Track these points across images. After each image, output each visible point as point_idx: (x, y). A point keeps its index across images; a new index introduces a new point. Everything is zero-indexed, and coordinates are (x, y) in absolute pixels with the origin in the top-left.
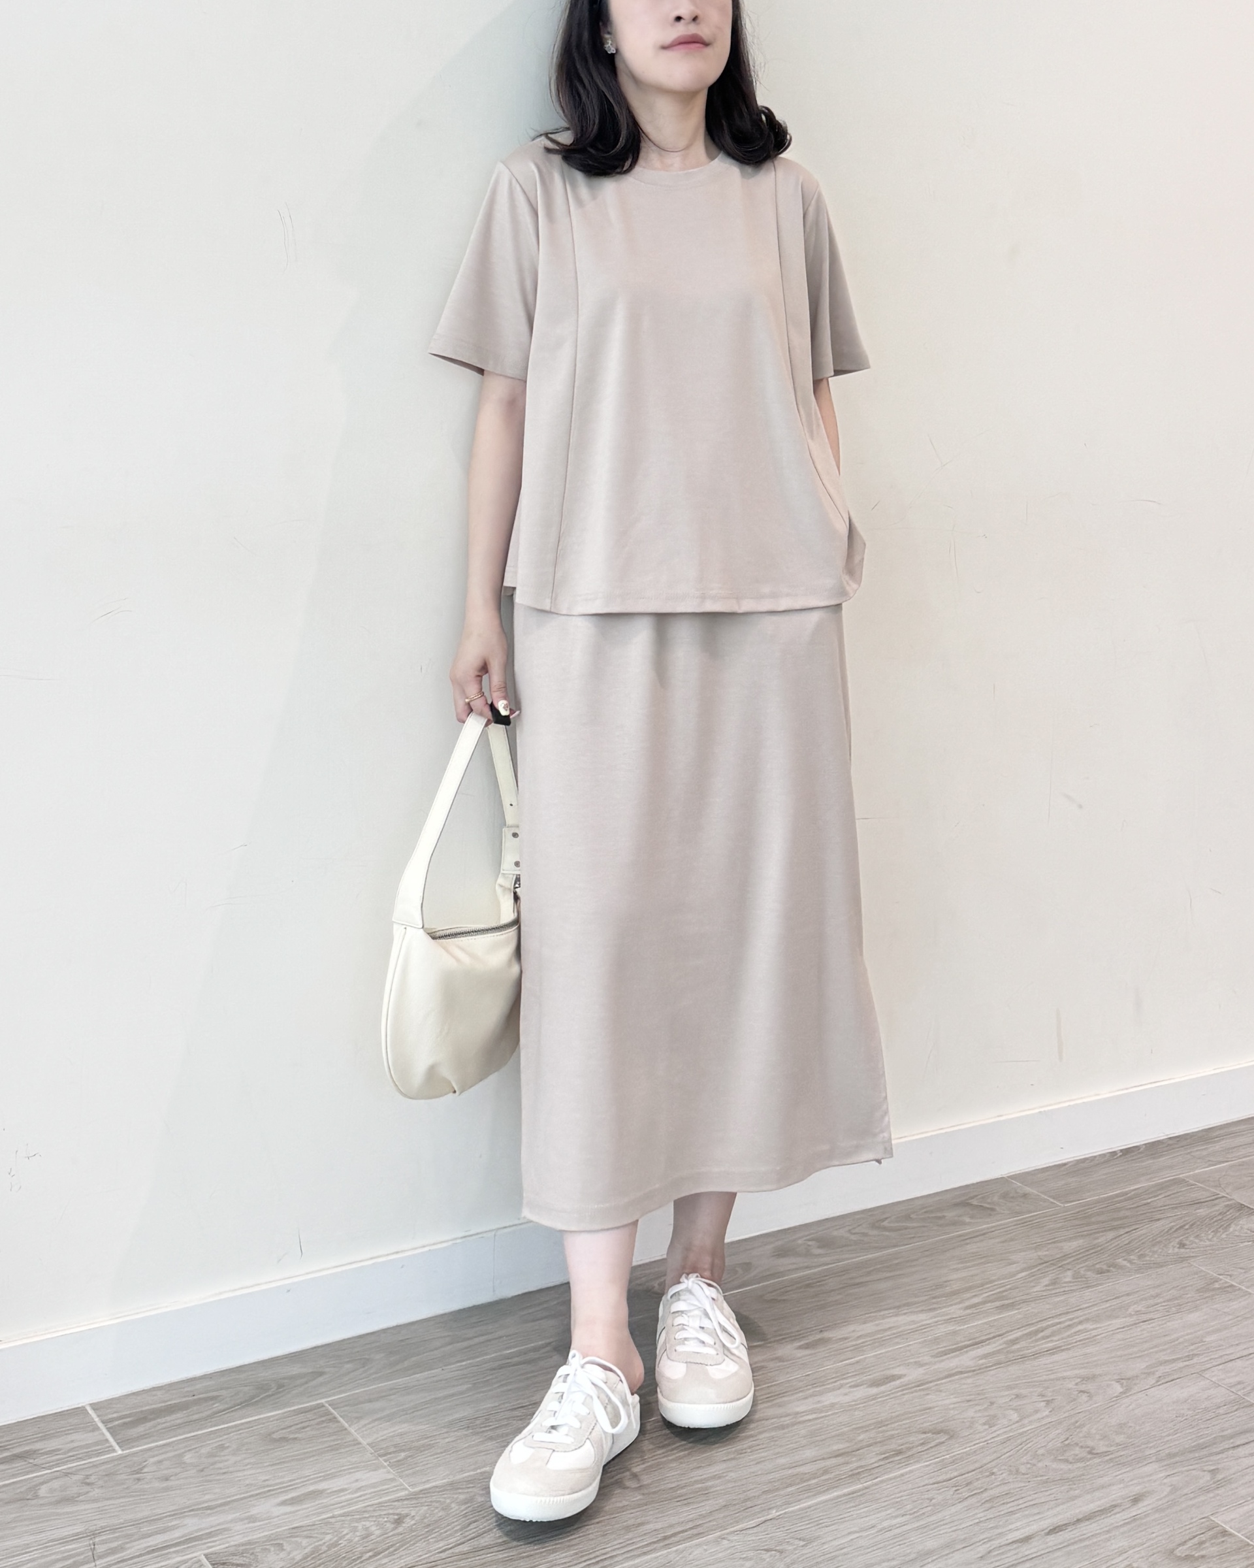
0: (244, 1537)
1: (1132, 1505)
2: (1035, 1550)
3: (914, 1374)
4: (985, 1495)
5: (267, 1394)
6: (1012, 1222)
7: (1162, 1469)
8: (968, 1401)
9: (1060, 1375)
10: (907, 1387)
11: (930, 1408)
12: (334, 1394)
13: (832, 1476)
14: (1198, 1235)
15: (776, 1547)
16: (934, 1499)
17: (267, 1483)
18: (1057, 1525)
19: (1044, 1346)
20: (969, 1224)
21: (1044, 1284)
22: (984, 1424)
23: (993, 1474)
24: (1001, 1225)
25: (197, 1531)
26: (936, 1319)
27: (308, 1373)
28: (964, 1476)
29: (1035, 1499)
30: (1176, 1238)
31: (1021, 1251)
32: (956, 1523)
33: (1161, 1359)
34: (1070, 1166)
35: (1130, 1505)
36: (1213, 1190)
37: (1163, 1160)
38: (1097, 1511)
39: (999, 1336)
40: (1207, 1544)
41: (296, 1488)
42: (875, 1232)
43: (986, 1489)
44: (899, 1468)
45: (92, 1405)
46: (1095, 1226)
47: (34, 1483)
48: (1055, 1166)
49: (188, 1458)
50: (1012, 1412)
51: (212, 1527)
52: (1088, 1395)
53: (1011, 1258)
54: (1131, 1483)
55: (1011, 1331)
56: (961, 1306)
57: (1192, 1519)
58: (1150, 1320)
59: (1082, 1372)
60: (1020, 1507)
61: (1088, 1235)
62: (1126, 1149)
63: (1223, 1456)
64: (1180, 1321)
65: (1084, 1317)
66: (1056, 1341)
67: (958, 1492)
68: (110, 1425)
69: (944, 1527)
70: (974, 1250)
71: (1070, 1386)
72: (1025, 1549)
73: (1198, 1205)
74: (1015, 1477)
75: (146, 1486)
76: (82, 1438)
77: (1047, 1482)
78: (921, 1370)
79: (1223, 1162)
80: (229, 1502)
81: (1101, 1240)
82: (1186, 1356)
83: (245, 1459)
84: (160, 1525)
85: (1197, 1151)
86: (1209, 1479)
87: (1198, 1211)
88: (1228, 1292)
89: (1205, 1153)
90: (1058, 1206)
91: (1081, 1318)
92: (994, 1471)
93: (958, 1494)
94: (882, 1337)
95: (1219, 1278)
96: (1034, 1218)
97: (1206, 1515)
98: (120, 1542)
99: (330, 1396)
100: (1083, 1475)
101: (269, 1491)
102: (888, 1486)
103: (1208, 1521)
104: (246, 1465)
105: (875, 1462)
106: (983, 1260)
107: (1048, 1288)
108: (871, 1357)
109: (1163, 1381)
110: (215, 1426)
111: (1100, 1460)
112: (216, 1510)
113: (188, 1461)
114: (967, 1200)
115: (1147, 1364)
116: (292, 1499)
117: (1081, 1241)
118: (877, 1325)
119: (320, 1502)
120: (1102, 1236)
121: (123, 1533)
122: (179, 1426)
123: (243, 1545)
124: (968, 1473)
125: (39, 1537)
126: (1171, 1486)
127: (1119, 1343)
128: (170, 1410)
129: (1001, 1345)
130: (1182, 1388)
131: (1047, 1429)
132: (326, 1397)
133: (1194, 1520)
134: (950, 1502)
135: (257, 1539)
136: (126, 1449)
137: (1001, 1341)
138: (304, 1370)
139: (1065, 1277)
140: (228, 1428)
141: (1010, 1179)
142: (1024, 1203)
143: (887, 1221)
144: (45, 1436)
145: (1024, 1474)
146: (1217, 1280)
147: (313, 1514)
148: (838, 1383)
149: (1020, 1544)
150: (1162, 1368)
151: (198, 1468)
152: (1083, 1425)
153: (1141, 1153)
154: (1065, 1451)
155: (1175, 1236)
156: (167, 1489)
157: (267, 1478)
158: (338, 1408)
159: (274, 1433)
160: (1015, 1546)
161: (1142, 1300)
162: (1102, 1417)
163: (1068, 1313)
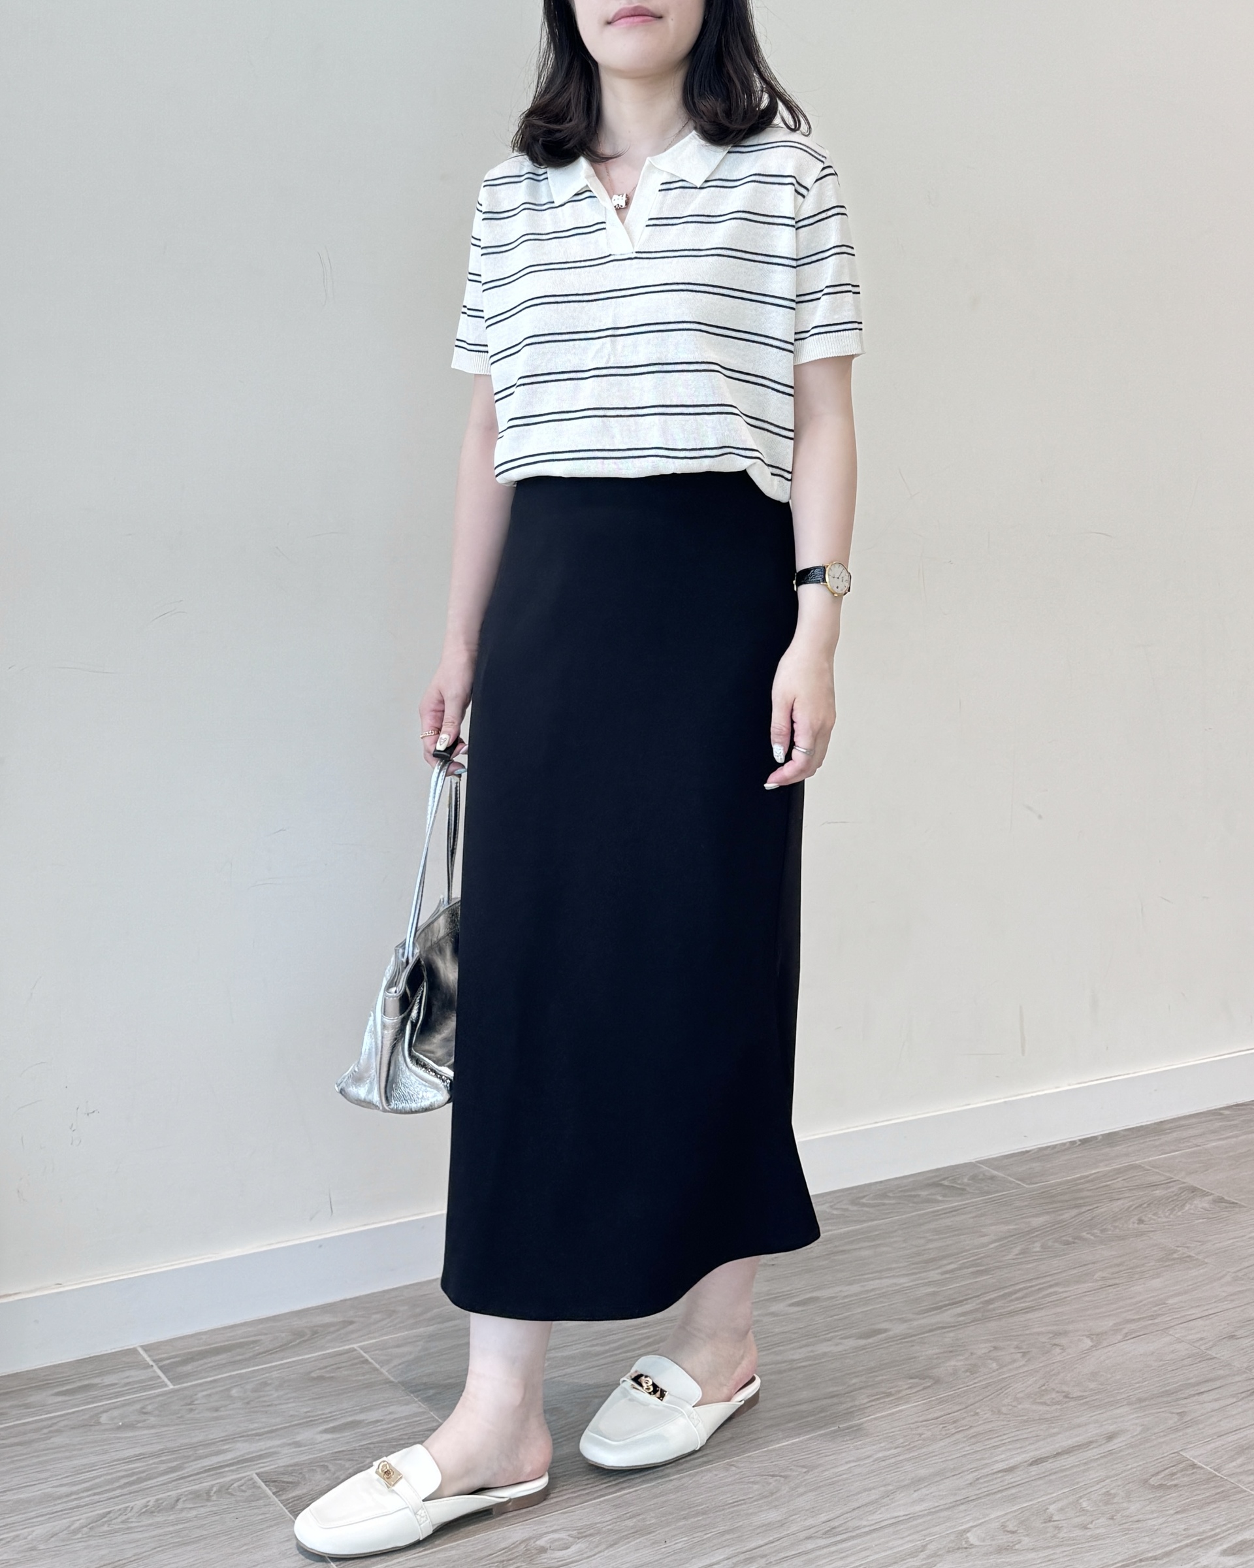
0: (291, 1459)
1: (1107, 1442)
2: (1019, 1478)
3: (899, 1329)
4: (972, 1431)
5: (303, 1339)
6: (981, 1201)
7: (1132, 1411)
8: (951, 1352)
9: (1035, 1330)
10: (893, 1339)
11: (915, 1357)
12: (364, 1341)
13: (828, 1413)
14: (1156, 1213)
15: (780, 1472)
16: (922, 1434)
17: (309, 1414)
18: (1039, 1457)
19: (1018, 1306)
20: (941, 1201)
21: (1015, 1253)
22: (967, 1371)
23: (977, 1414)
24: (973, 1202)
25: (249, 1453)
26: (917, 1282)
27: (339, 1322)
28: (951, 1415)
29: (1018, 1435)
30: (1135, 1215)
31: (991, 1225)
32: (946, 1455)
33: (1128, 1318)
34: (1034, 1153)
35: (1104, 1442)
36: (1168, 1174)
37: (1119, 1149)
38: (1076, 1446)
39: (976, 1297)
40: (1179, 1475)
41: (334, 1419)
42: (855, 1208)
43: (971, 1427)
44: (889, 1408)
45: (142, 1347)
46: (1058, 1205)
47: (96, 1412)
48: (1018, 1153)
49: (234, 1392)
50: (990, 1361)
51: (262, 1450)
52: (1061, 1347)
53: (982, 1230)
54: (1105, 1423)
55: (988, 1293)
56: (937, 1271)
57: (1163, 1454)
58: (1115, 1285)
59: (1054, 1328)
60: (1003, 1442)
61: (1054, 1212)
62: (1084, 1139)
63: (1188, 1400)
64: (1143, 1286)
65: (1054, 1282)
66: (1029, 1302)
67: (946, 1428)
68: (161, 1364)
69: (934, 1458)
70: (950, 1224)
71: (1044, 1340)
72: (1010, 1477)
73: (1155, 1188)
74: (998, 1416)
75: (198, 1416)
76: (136, 1375)
77: (1027, 1422)
78: (905, 1326)
79: (1177, 1151)
80: (276, 1430)
81: (1066, 1216)
82: (1150, 1316)
83: (287, 1394)
84: (214, 1448)
85: (1150, 1141)
86: (1176, 1420)
87: (1154, 1192)
88: (1186, 1262)
89: (1157, 1143)
90: (1024, 1187)
91: (1051, 1283)
92: (977, 1411)
93: (946, 1430)
94: (867, 1297)
95: (1177, 1250)
96: (1002, 1197)
97: (1176, 1451)
98: (178, 1463)
99: (361, 1342)
100: (1061, 1415)
101: (311, 1421)
102: (881, 1423)
103: (1178, 1456)
104: (288, 1399)
105: (867, 1403)
106: (956, 1233)
107: (1017, 1257)
108: (859, 1313)
109: (1130, 1337)
110: (257, 1365)
111: (1076, 1403)
112: (264, 1436)
113: (236, 1395)
114: (939, 1181)
115: (1115, 1322)
116: (333, 1427)
117: (1048, 1217)
118: (862, 1286)
119: (359, 1430)
120: (1067, 1213)
121: (180, 1455)
122: (224, 1365)
123: (291, 1466)
124: (954, 1412)
125: (105, 1457)
126: (1142, 1425)
127: (1087, 1304)
128: (217, 1351)
129: (978, 1304)
130: (1148, 1343)
131: (1024, 1376)
132: (357, 1343)
133: (1166, 1455)
134: (939, 1437)
135: (303, 1461)
136: (177, 1384)
137: (978, 1301)
138: (335, 1320)
139: (1034, 1247)
140: (270, 1367)
141: (979, 1165)
142: (992, 1184)
143: (866, 1198)
144: (101, 1372)
145: (1006, 1414)
146: (1175, 1252)
147: (353, 1442)
148: (829, 1335)
149: (1005, 1473)
150: (1128, 1326)
151: (246, 1401)
152: (1059, 1373)
153: (1099, 1142)
154: (1043, 1395)
155: (1134, 1213)
156: (217, 1418)
157: (308, 1410)
158: (369, 1352)
159: (312, 1372)
160: (1000, 1475)
161: (1107, 1268)
162: (1076, 1366)
163: (1038, 1278)
